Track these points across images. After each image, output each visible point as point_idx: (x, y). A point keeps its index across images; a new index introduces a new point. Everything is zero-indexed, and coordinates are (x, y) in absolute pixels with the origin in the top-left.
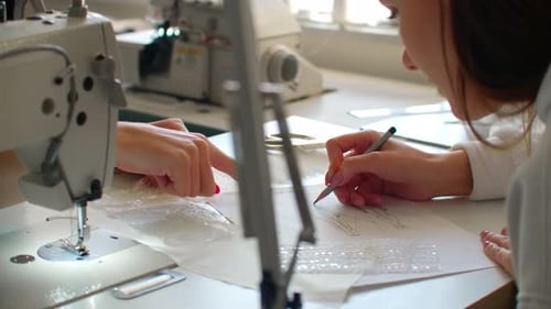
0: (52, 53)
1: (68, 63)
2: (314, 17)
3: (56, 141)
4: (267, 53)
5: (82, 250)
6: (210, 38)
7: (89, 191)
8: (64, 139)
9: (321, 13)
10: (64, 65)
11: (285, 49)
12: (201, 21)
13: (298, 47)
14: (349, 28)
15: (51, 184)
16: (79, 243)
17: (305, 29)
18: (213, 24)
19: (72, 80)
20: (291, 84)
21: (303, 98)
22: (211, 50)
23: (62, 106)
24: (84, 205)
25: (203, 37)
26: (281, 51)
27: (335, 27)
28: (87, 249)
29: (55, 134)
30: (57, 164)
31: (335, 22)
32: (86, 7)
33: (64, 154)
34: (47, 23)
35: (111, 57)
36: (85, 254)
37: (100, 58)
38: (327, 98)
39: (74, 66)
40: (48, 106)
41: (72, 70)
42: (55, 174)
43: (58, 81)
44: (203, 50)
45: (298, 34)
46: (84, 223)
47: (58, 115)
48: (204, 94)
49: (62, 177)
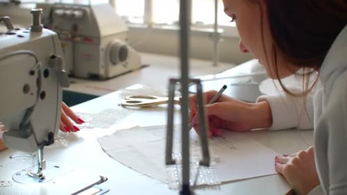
0: (27, 56)
1: (37, 62)
2: (131, 20)
3: (29, 111)
4: (109, 45)
5: (41, 176)
6: (74, 37)
7: (47, 140)
8: (35, 109)
9: (136, 17)
10: (35, 62)
11: (120, 42)
12: (68, 26)
13: (127, 40)
14: (154, 27)
15: (26, 136)
16: (39, 172)
17: (130, 28)
18: (75, 28)
19: (39, 72)
20: (124, 63)
21: (130, 72)
22: (74, 44)
23: (34, 88)
24: (42, 149)
25: (70, 36)
26: (117, 43)
27: (146, 26)
28: (43, 175)
29: (30, 106)
30: (29, 125)
31: (145, 23)
32: (42, 25)
33: (34, 118)
34: (20, 36)
35: (59, 56)
36: (43, 179)
37: (53, 57)
38: (144, 71)
39: (40, 63)
40: (26, 89)
41: (39, 66)
42: (29, 130)
43: (32, 73)
44: (69, 44)
45: (127, 32)
46: (42, 159)
47: (32, 94)
48: (71, 72)
49: (32, 132)
